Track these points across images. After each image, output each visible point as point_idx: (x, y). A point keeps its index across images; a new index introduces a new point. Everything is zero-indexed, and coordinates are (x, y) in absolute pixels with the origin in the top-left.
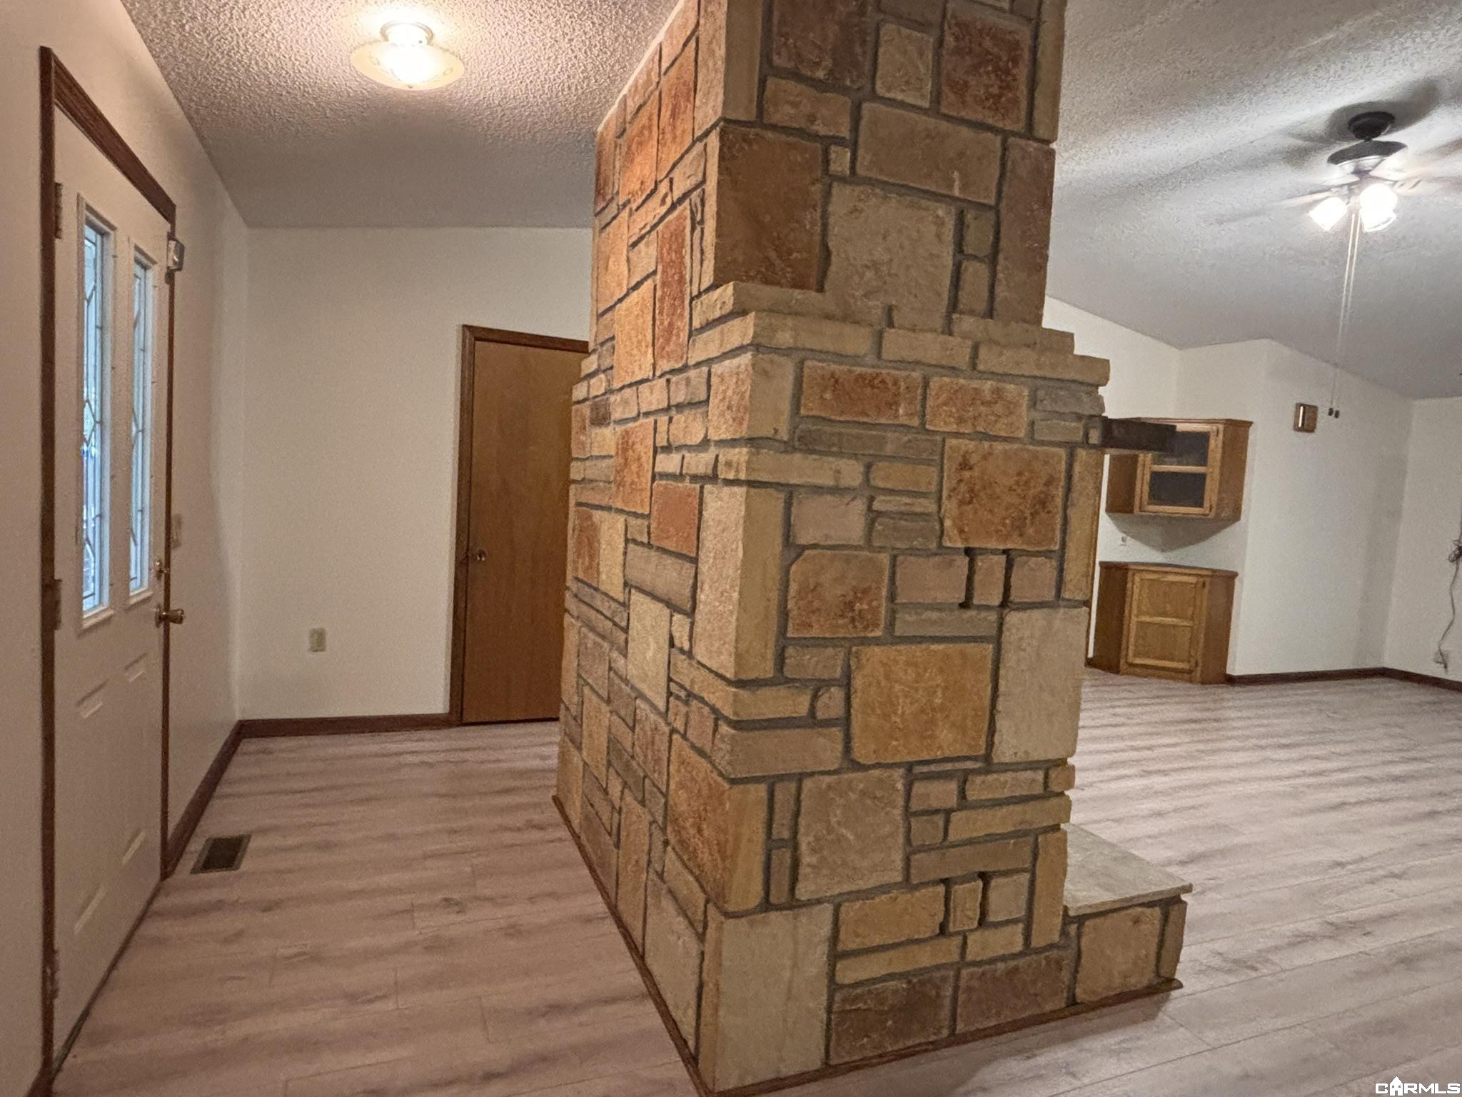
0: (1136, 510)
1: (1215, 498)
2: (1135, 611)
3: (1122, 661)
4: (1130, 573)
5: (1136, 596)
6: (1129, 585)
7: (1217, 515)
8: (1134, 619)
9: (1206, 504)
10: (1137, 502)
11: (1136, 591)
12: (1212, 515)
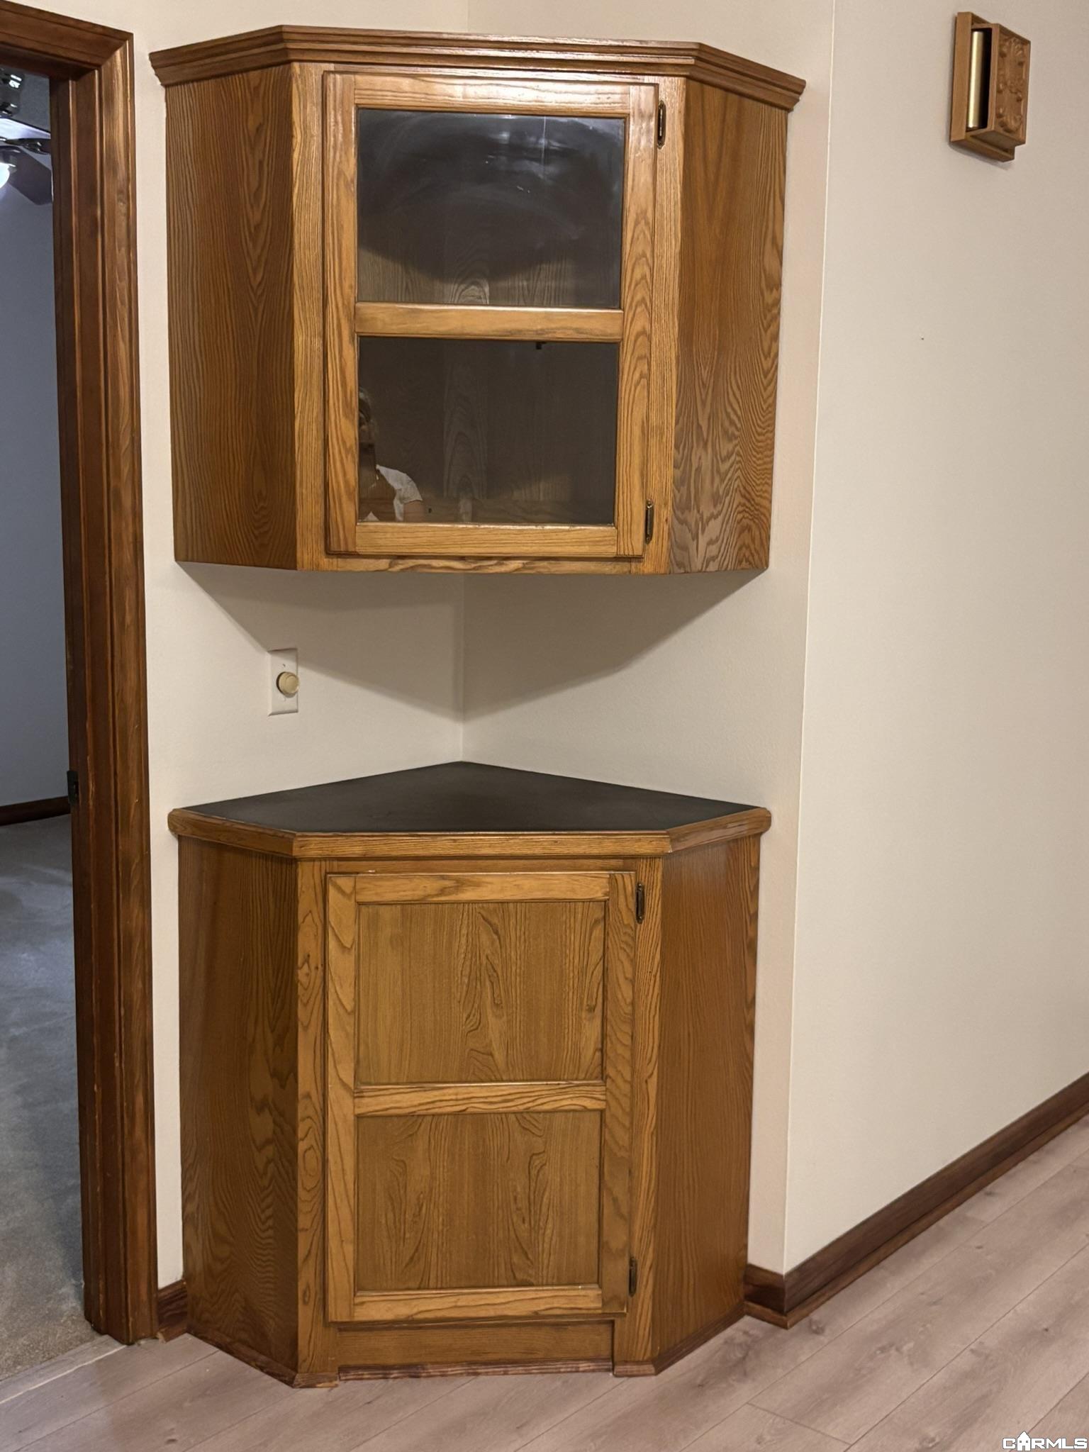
0: (309, 549)
1: (663, 476)
2: (341, 1069)
3: (305, 1315)
4: (307, 878)
5: (342, 992)
6: (307, 942)
7: (679, 548)
8: (342, 1108)
9: (630, 503)
10: (308, 511)
11: (341, 964)
12: (655, 559)
